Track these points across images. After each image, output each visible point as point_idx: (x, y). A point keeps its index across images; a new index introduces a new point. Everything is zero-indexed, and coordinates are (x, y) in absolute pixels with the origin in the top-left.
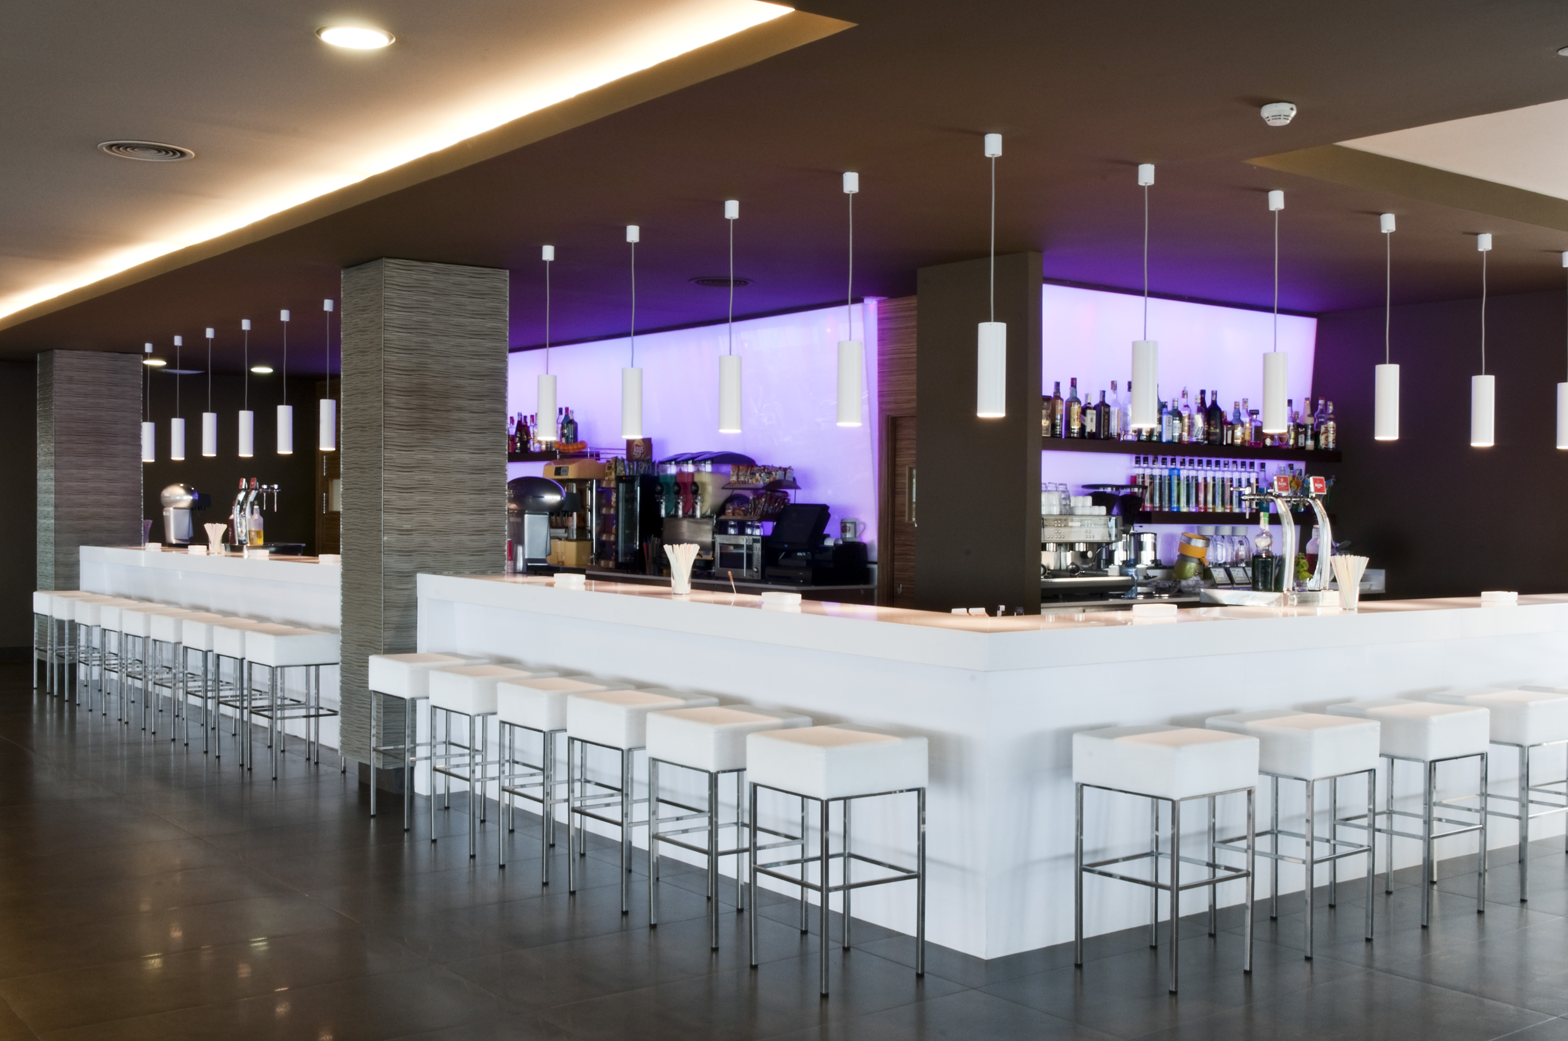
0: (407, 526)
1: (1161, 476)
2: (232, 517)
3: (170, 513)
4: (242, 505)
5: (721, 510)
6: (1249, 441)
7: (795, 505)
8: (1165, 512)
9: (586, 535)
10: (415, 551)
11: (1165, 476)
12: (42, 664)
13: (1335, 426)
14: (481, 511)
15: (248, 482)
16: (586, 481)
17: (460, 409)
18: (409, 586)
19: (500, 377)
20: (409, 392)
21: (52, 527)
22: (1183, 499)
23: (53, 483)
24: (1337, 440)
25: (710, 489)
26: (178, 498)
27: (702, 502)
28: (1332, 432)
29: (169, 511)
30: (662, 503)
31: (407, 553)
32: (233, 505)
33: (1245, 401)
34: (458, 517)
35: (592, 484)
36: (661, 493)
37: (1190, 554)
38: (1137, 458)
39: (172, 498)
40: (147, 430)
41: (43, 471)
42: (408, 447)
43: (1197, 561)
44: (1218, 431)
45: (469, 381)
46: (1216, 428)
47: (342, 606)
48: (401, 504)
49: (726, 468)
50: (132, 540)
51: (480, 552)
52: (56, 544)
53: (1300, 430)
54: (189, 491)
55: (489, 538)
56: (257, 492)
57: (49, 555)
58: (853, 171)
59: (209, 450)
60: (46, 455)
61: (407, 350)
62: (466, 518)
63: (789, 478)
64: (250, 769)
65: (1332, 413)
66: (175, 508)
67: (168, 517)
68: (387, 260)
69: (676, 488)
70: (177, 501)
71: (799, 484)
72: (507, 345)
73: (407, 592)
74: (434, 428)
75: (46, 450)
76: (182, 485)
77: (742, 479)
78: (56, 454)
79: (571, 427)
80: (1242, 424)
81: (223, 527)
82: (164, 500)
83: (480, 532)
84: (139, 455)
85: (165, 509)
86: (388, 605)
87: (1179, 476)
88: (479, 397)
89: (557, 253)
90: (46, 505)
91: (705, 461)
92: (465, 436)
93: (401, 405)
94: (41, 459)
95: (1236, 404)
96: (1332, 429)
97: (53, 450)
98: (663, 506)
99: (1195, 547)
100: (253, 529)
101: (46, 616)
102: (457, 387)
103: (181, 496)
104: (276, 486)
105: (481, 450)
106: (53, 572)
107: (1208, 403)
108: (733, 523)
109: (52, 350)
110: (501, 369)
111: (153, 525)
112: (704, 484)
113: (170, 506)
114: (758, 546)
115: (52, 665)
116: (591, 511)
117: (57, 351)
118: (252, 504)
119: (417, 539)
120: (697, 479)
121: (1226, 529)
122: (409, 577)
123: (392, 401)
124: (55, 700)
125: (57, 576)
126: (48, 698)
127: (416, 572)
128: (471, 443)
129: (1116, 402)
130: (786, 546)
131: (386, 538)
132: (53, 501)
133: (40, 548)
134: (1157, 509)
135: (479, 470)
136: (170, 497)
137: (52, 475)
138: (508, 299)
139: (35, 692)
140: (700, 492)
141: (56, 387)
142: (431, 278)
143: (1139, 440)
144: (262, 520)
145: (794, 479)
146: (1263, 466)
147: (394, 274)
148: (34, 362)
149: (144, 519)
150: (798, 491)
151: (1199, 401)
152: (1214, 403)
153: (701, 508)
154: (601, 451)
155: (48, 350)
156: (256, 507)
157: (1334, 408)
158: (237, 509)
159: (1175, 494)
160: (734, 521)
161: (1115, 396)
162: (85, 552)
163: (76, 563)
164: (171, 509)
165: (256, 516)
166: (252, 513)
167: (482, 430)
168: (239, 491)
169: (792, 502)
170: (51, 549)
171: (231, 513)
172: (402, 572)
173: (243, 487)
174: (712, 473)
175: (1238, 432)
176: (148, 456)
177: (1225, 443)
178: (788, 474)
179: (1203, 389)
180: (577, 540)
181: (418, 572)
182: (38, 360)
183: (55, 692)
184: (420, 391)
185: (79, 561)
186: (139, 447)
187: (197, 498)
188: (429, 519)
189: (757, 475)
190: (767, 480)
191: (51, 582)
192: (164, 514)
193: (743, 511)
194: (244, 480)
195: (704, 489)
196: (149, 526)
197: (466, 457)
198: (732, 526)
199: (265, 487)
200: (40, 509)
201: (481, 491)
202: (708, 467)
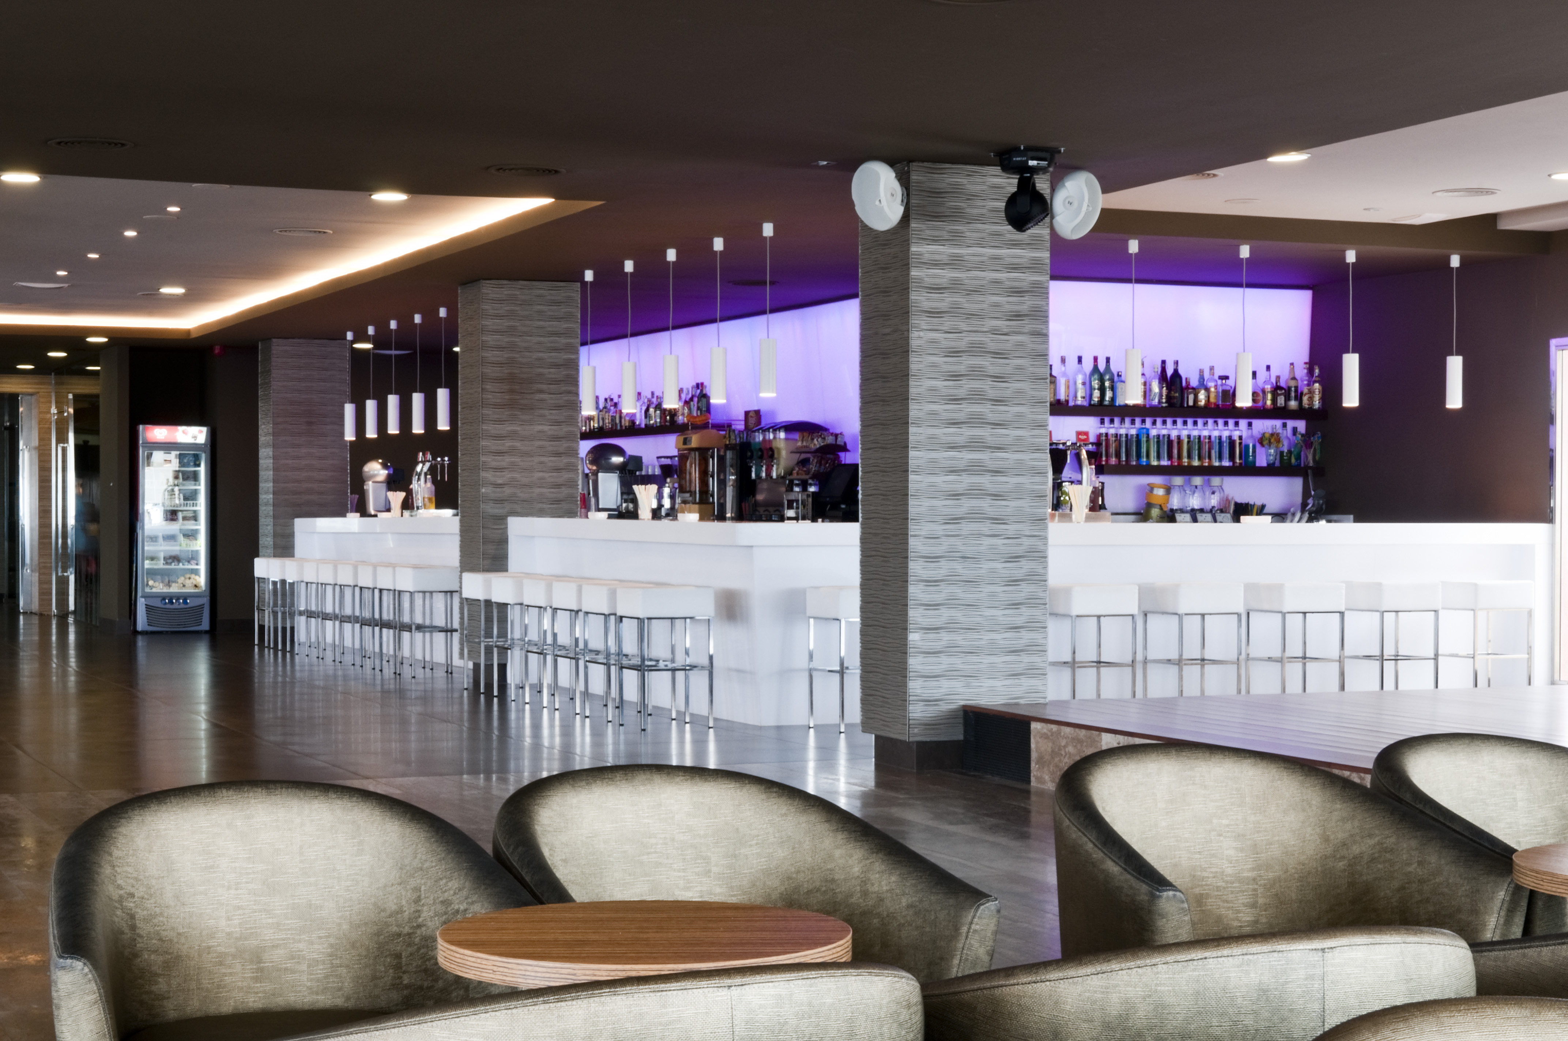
0: (500, 481)
1: (1127, 435)
2: (411, 486)
3: (370, 486)
4: (419, 475)
5: (789, 472)
6: (1215, 404)
7: (845, 465)
8: (1133, 465)
9: (708, 499)
10: (506, 500)
11: (1132, 435)
12: (262, 628)
13: (1321, 389)
14: (558, 470)
15: (424, 454)
16: (708, 449)
17: (541, 391)
18: (503, 527)
19: (573, 367)
20: (500, 380)
21: (271, 501)
22: (1153, 454)
23: (272, 461)
24: (1323, 399)
25: (784, 453)
26: (376, 472)
27: (778, 465)
28: (1317, 393)
29: (368, 484)
30: (752, 467)
31: (499, 501)
32: (412, 476)
33: (1212, 369)
34: (541, 474)
35: (713, 452)
36: (751, 458)
37: (1153, 501)
38: (1101, 419)
39: (371, 472)
40: (349, 410)
41: (264, 450)
42: (500, 421)
43: (1159, 507)
44: (1177, 395)
45: (548, 370)
46: (1176, 393)
47: (461, 545)
48: (494, 464)
49: (797, 436)
50: (340, 512)
51: (558, 501)
52: (274, 517)
53: (1279, 392)
54: (385, 466)
55: (565, 491)
56: (430, 463)
57: (269, 528)
58: (718, 237)
59: (393, 429)
60: (266, 435)
61: (500, 348)
62: (546, 475)
63: (840, 442)
64: (400, 674)
65: (1318, 376)
66: (374, 482)
67: (368, 490)
68: (484, 281)
69: (760, 453)
70: (374, 476)
71: (849, 447)
72: (578, 341)
73: (500, 531)
74: (521, 407)
75: (266, 430)
76: (380, 461)
77: (805, 444)
78: (274, 434)
79: (704, 400)
80: (1207, 389)
81: (402, 495)
82: (365, 475)
83: (558, 486)
84: (342, 434)
85: (366, 483)
86: (486, 541)
87: (1148, 435)
88: (556, 382)
89: (595, 275)
90: (266, 481)
91: (780, 429)
92: (546, 412)
93: (497, 390)
94: (262, 439)
95: (1201, 372)
96: (1317, 390)
97: (271, 430)
98: (753, 470)
99: (1157, 495)
100: (426, 496)
101: (264, 579)
102: (541, 374)
103: (378, 470)
104: (446, 459)
105: (558, 423)
106: (272, 543)
107: (1170, 372)
108: (797, 482)
109: (270, 339)
110: (574, 359)
111: (359, 498)
112: (779, 450)
113: (369, 480)
114: (810, 500)
115: (269, 627)
116: (713, 477)
117: (274, 340)
118: (426, 474)
119: (507, 491)
120: (774, 445)
121: (1198, 480)
122: (501, 520)
123: (488, 387)
124: (271, 650)
125: (275, 546)
126: (266, 650)
127: (507, 516)
128: (549, 417)
129: (1064, 374)
130: (828, 499)
131: (483, 490)
132: (271, 477)
133: (262, 521)
134: (1124, 463)
135: (556, 438)
136: (369, 472)
137: (271, 453)
138: (579, 305)
139: (256, 647)
140: (776, 455)
141: (275, 373)
142: (518, 293)
143: (1090, 405)
144: (433, 488)
145: (845, 443)
146: (1250, 424)
147: (490, 292)
148: (256, 348)
149: (351, 493)
150: (848, 453)
151: (1160, 370)
152: (1176, 373)
153: (777, 469)
154: (733, 422)
155: (267, 339)
156: (429, 477)
157: (1320, 371)
158: (415, 478)
159: (1144, 450)
160: (798, 480)
161: (1063, 369)
162: (300, 524)
163: (291, 535)
164: (370, 483)
165: (429, 484)
166: (426, 481)
167: (558, 407)
168: (417, 463)
169: (843, 462)
170: (270, 521)
171: (411, 483)
172: (496, 516)
173: (420, 460)
174: (786, 439)
175: (1202, 396)
176: (350, 436)
177: (1186, 405)
178: (839, 439)
179: (1164, 359)
180: (699, 503)
181: (510, 516)
182: (260, 348)
183: (272, 646)
184: (511, 379)
185: (294, 533)
186: (342, 425)
187: (392, 472)
188: (516, 475)
189: (815, 440)
190: (822, 444)
191: (270, 551)
192: (365, 487)
193: (805, 471)
194: (421, 454)
195: (779, 453)
196: (356, 500)
197: (546, 428)
198: (797, 485)
199: (439, 459)
200: (261, 485)
201: (558, 454)
202: (782, 435)
